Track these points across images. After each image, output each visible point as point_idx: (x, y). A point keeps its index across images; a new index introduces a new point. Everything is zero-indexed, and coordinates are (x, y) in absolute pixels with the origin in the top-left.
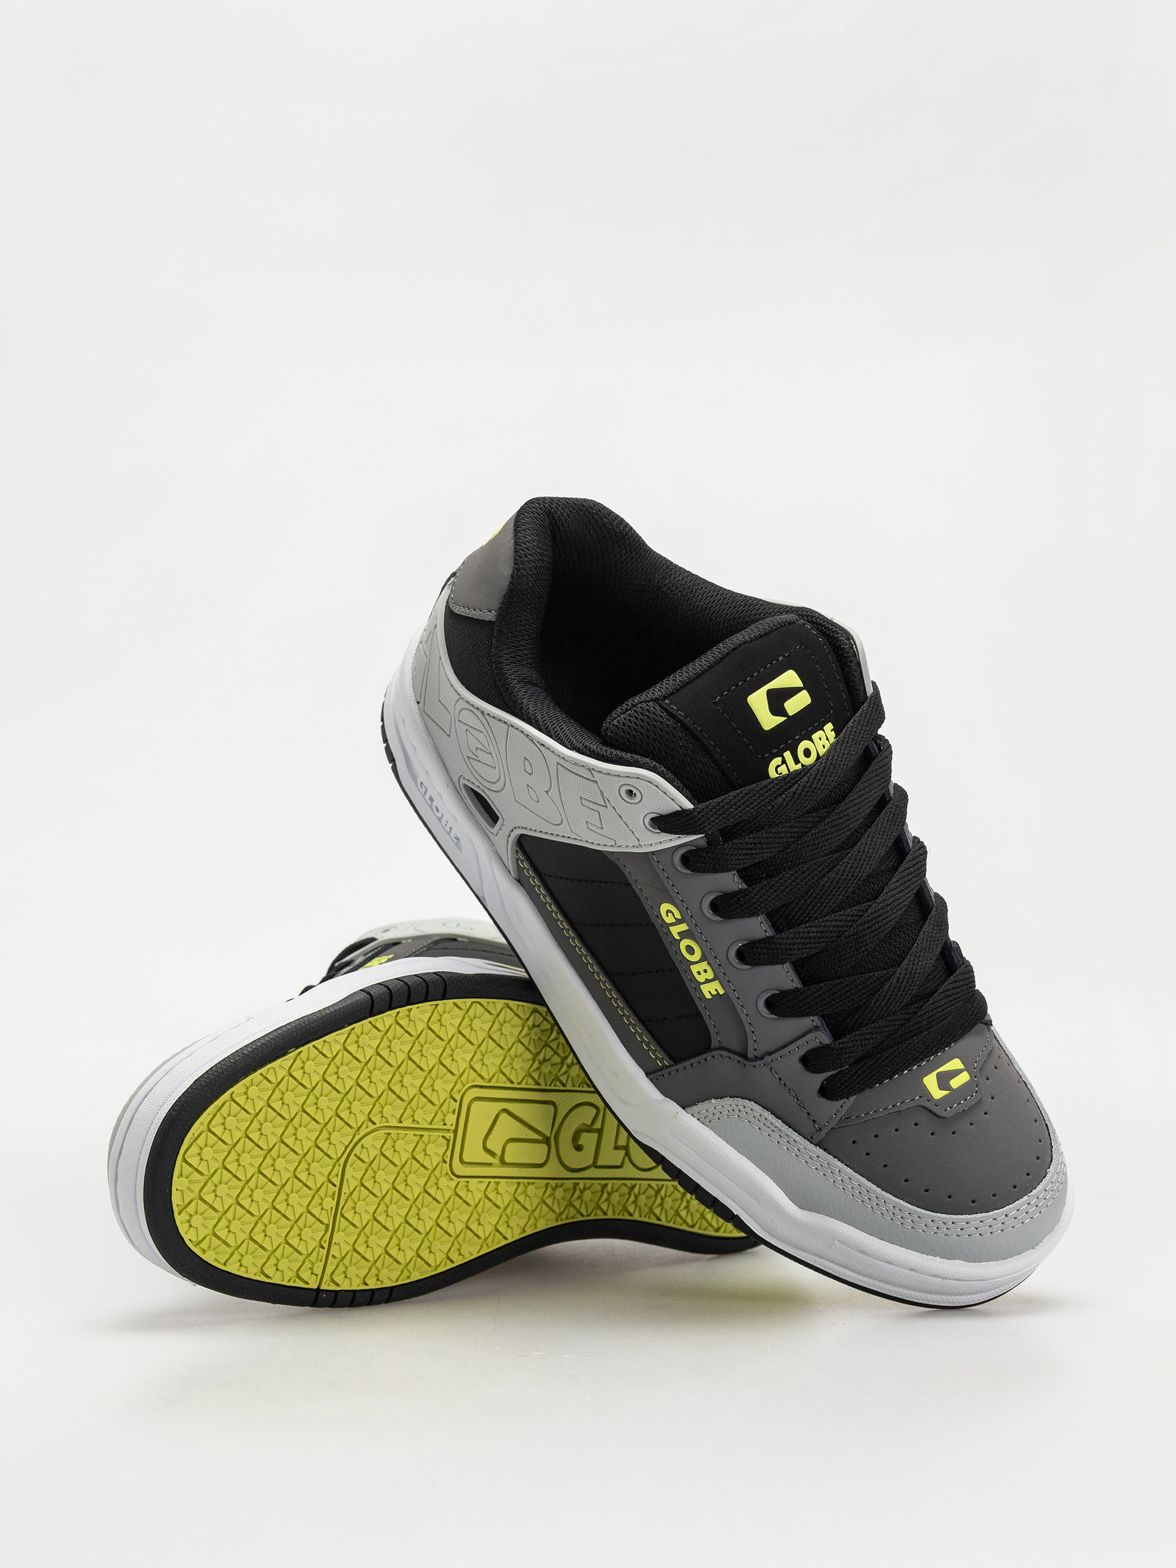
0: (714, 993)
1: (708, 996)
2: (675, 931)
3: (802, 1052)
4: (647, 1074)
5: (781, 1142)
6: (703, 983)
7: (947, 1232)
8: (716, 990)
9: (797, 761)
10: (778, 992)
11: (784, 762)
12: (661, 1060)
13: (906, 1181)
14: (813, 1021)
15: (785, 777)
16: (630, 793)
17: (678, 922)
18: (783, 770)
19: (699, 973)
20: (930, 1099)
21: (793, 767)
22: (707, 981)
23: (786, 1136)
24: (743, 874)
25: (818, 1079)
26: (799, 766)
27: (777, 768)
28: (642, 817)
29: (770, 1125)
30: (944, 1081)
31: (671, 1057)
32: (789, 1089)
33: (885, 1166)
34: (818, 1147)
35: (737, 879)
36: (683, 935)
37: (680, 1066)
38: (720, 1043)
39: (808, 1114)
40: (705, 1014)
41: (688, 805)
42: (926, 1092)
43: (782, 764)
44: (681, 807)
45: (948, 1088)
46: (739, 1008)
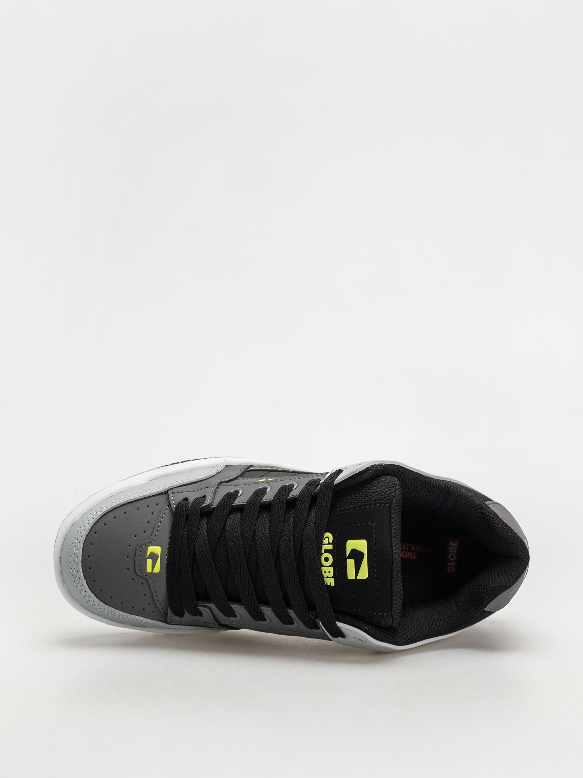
9: (326, 551)
15: (322, 540)
18: (326, 541)
21: (325, 547)
26: (323, 551)
27: (329, 536)
30: (154, 557)
43: (328, 542)
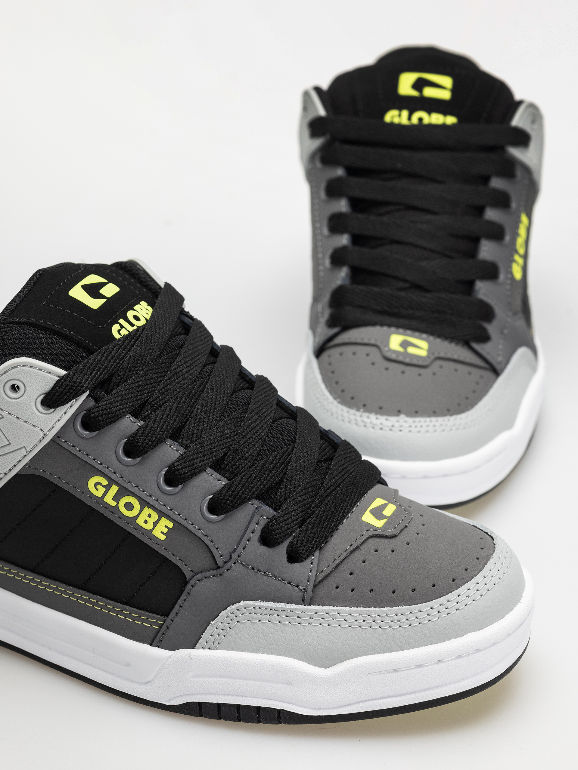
0: (165, 531)
1: (163, 537)
2: (109, 499)
3: (258, 534)
4: (151, 645)
5: (282, 620)
6: (154, 528)
7: (447, 611)
8: (166, 527)
9: (131, 325)
10: (212, 496)
11: (122, 327)
12: (156, 623)
13: (394, 592)
14: (252, 504)
15: (128, 336)
16: (15, 388)
17: (108, 488)
18: (124, 332)
19: (146, 522)
20: (376, 529)
21: (131, 328)
22: (155, 524)
23: (283, 611)
24: (136, 414)
25: (282, 549)
26: (135, 328)
27: (119, 331)
28: (34, 405)
29: (266, 612)
30: (378, 513)
31: (162, 615)
32: (265, 573)
33: (371, 591)
34: (312, 606)
35: (133, 419)
36: (117, 498)
37: (172, 615)
38: (192, 572)
39: (290, 583)
40: (167, 555)
41: (63, 372)
42: (369, 526)
43: (121, 328)
44: (59, 376)
45: (384, 517)
46: (191, 527)
